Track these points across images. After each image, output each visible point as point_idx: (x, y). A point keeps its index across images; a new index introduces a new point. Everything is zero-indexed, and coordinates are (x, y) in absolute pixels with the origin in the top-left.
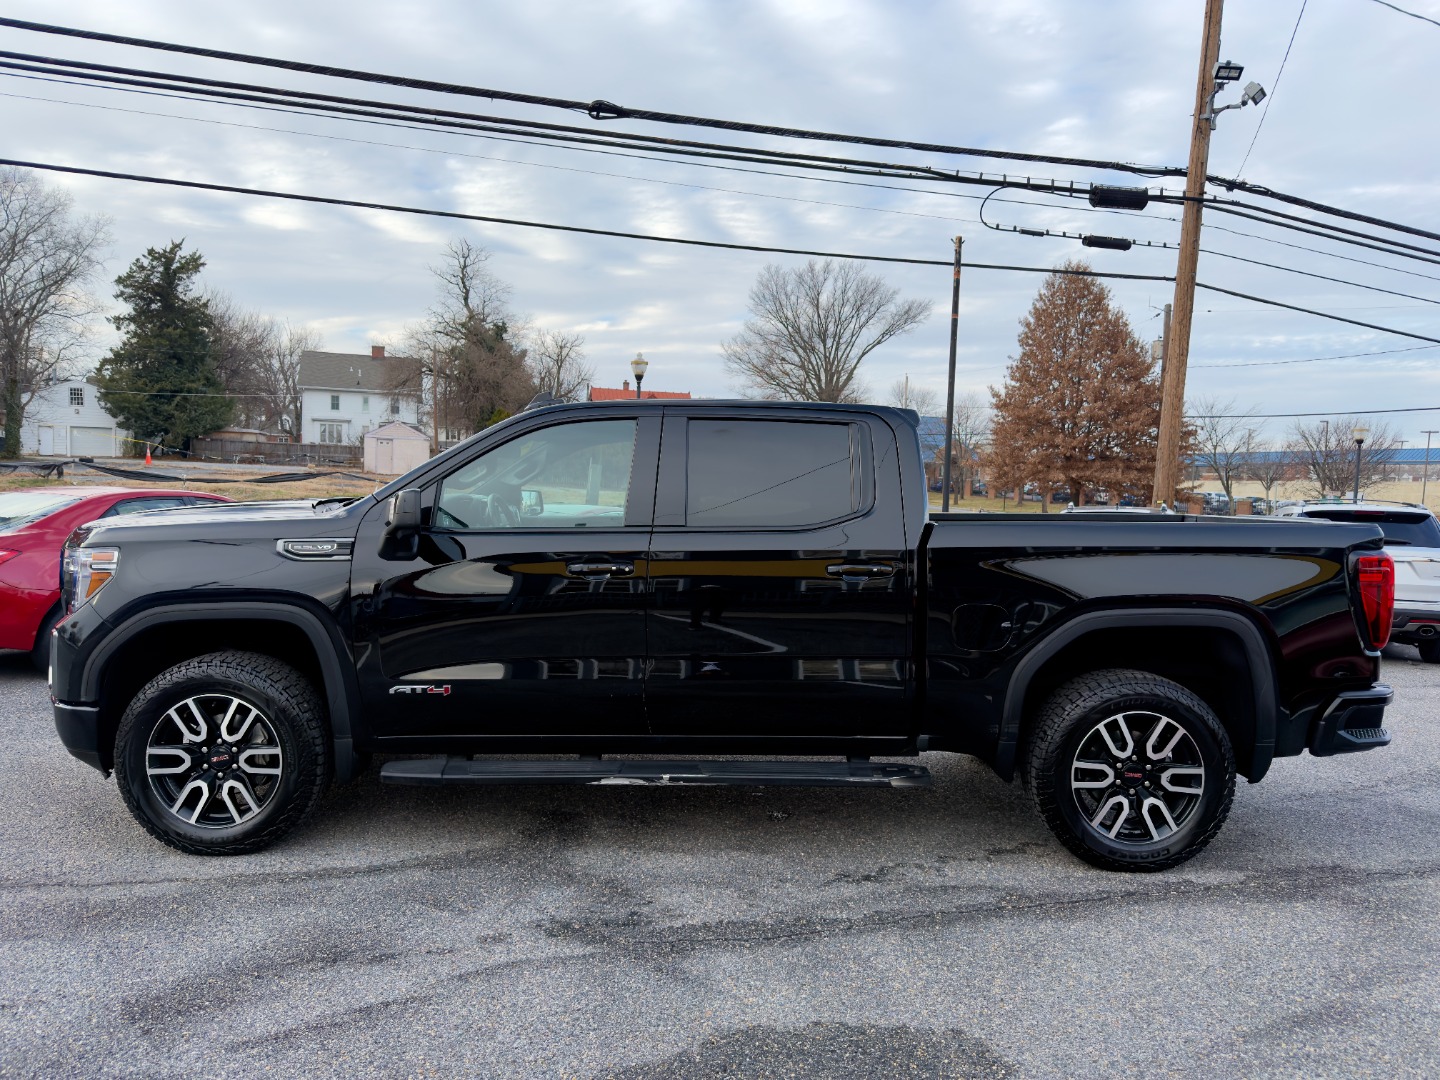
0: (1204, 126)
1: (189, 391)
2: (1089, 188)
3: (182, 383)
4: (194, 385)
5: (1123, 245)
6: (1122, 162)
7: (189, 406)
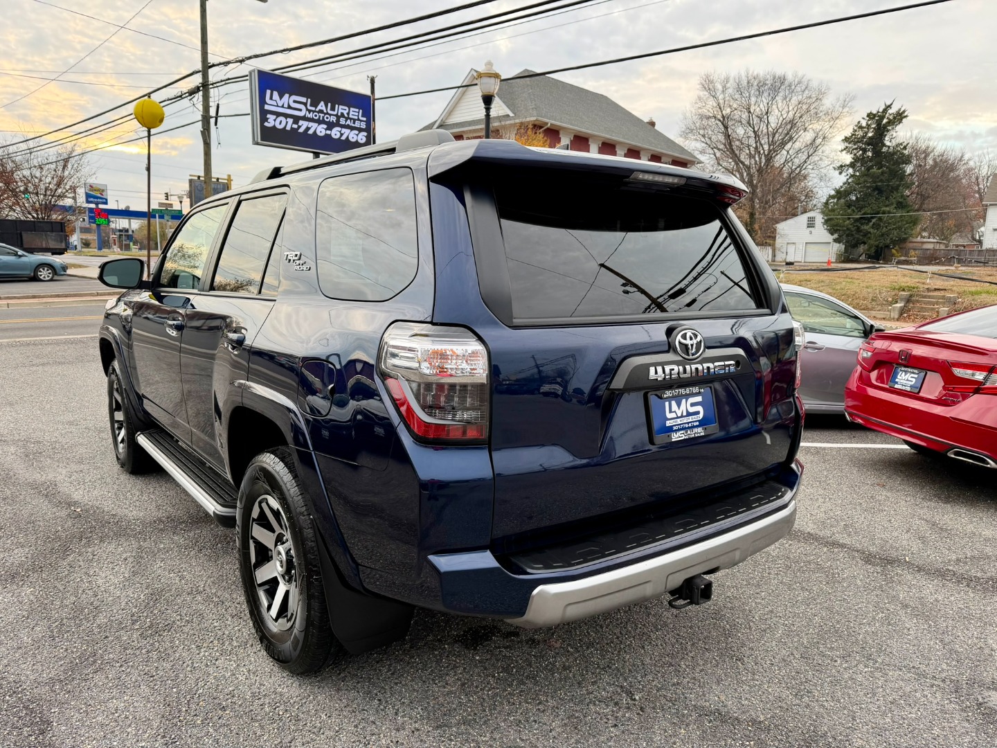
1: (884, 213)
3: (879, 207)
4: (888, 209)
7: (882, 224)
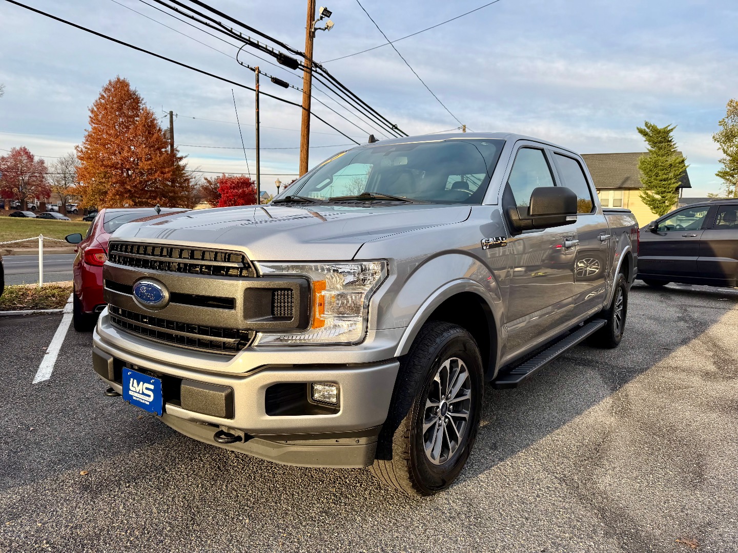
0: (311, 35)
2: (278, 53)
5: (285, 85)
6: (284, 43)
